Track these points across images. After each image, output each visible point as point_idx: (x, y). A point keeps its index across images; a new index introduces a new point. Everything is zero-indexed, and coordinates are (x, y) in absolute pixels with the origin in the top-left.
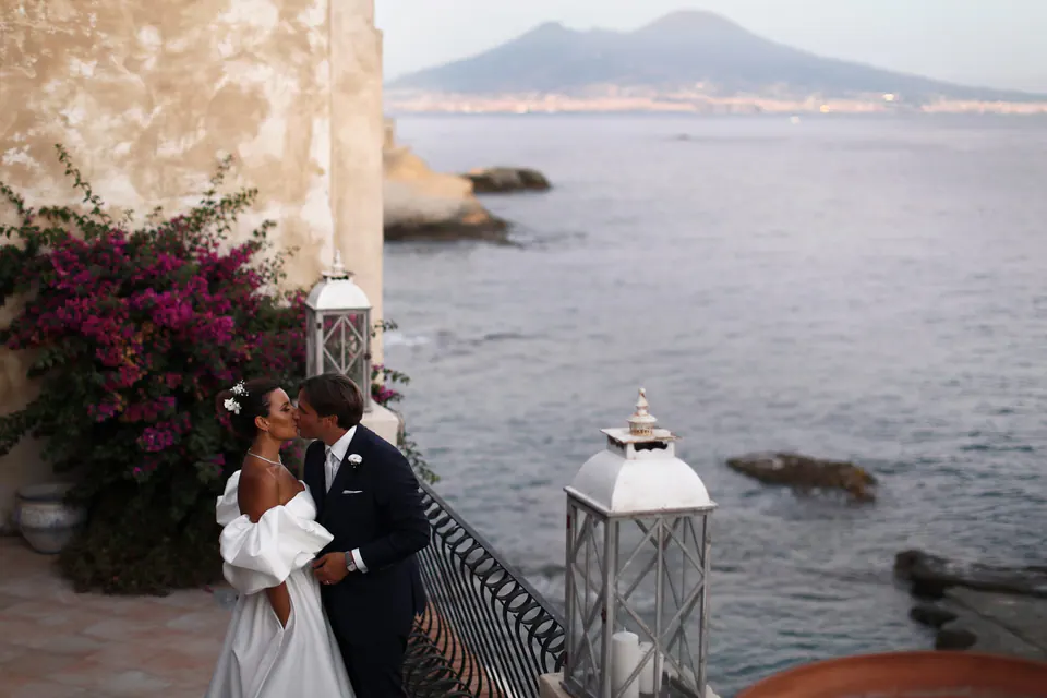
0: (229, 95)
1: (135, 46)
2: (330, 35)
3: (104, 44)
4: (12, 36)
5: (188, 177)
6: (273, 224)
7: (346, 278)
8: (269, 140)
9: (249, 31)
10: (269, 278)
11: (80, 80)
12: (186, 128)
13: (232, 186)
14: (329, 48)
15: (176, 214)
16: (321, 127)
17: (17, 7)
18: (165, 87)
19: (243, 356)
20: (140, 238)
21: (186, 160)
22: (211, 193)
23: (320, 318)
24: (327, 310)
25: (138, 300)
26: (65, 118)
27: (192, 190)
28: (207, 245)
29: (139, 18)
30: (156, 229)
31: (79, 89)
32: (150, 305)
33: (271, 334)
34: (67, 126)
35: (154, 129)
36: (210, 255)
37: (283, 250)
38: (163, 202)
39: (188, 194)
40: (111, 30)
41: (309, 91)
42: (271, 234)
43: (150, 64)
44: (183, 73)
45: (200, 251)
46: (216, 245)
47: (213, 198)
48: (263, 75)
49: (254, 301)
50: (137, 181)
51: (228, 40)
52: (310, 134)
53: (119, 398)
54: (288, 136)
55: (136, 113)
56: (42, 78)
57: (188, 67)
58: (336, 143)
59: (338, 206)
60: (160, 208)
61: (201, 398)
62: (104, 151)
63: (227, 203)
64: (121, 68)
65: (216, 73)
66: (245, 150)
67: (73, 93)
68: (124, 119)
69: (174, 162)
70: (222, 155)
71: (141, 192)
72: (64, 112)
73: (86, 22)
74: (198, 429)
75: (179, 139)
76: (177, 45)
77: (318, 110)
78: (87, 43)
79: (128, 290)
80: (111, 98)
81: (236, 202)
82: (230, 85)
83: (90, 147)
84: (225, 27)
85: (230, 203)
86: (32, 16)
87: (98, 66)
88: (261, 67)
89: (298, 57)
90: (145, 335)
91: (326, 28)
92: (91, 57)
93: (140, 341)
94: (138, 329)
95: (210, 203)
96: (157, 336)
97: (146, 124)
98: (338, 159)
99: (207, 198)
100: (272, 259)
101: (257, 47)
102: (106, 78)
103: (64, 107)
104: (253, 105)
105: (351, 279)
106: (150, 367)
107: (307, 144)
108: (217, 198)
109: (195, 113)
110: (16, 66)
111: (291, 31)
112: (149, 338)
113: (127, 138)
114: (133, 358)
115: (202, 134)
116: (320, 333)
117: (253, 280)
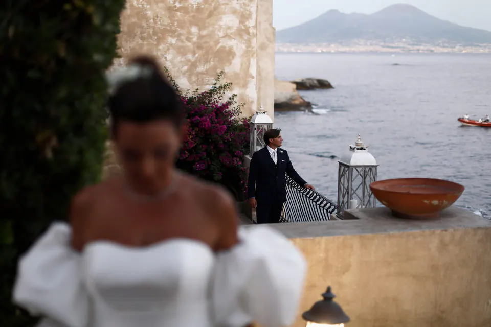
0: (222, 50)
1: (190, 33)
2: (257, 29)
3: (180, 32)
4: (148, 30)
5: (207, 78)
6: (236, 95)
7: (264, 113)
8: (235, 66)
9: (229, 28)
10: (236, 113)
11: (171, 45)
12: (207, 61)
13: (223, 82)
14: (256, 34)
15: (203, 91)
16: (253, 61)
17: (151, 20)
18: (199, 47)
19: (228, 140)
20: (191, 99)
21: (206, 73)
22: (215, 84)
23: (256, 127)
24: (258, 124)
25: (194, 119)
26: (166, 58)
27: (209, 83)
28: (214, 102)
29: (191, 24)
30: (196, 96)
31: (171, 48)
32: (198, 121)
33: (237, 132)
34: (166, 60)
35: (196, 62)
36: (216, 105)
37: (240, 104)
38: (199, 87)
39: (207, 84)
40: (182, 28)
41: (250, 49)
42: (236, 99)
43: (195, 39)
44: (206, 42)
45: (212, 104)
46: (218, 102)
47: (216, 86)
48: (233, 43)
49: (230, 121)
50: (189, 80)
51: (222, 31)
52: (249, 64)
53: (187, 153)
54: (242, 65)
55: (190, 56)
56: (158, 44)
57: (208, 40)
58: (258, 67)
59: (259, 89)
60: (198, 89)
61: (213, 154)
62: (179, 69)
63: (220, 88)
64: (185, 41)
65: (217, 42)
66: (226, 70)
67: (168, 49)
68: (185, 58)
69: (202, 73)
70: (219, 71)
71: (191, 84)
72: (165, 56)
73: (174, 25)
74: (213, 163)
75: (204, 65)
76: (204, 33)
77: (252, 56)
78: (174, 32)
79: (190, 116)
80: (182, 51)
81: (224, 87)
82: (222, 47)
83: (173, 68)
84: (221, 26)
85: (222, 87)
86: (156, 23)
87: (177, 40)
88: (233, 40)
89: (246, 37)
90: (196, 131)
91: (255, 27)
92: (175, 37)
93: (194, 133)
94: (193, 129)
95: (215, 87)
96: (200, 132)
97: (193, 60)
98: (259, 73)
99: (214, 86)
100: (236, 107)
101: (231, 33)
102: (180, 44)
103: (165, 54)
104: (230, 53)
105: (266, 113)
106: (197, 142)
107: (248, 68)
108: (217, 86)
109: (210, 56)
110: (150, 40)
111: (243, 28)
112: (197, 132)
113: (187, 65)
114: (192, 139)
115: (212, 63)
116: (256, 131)
117: (230, 114)
